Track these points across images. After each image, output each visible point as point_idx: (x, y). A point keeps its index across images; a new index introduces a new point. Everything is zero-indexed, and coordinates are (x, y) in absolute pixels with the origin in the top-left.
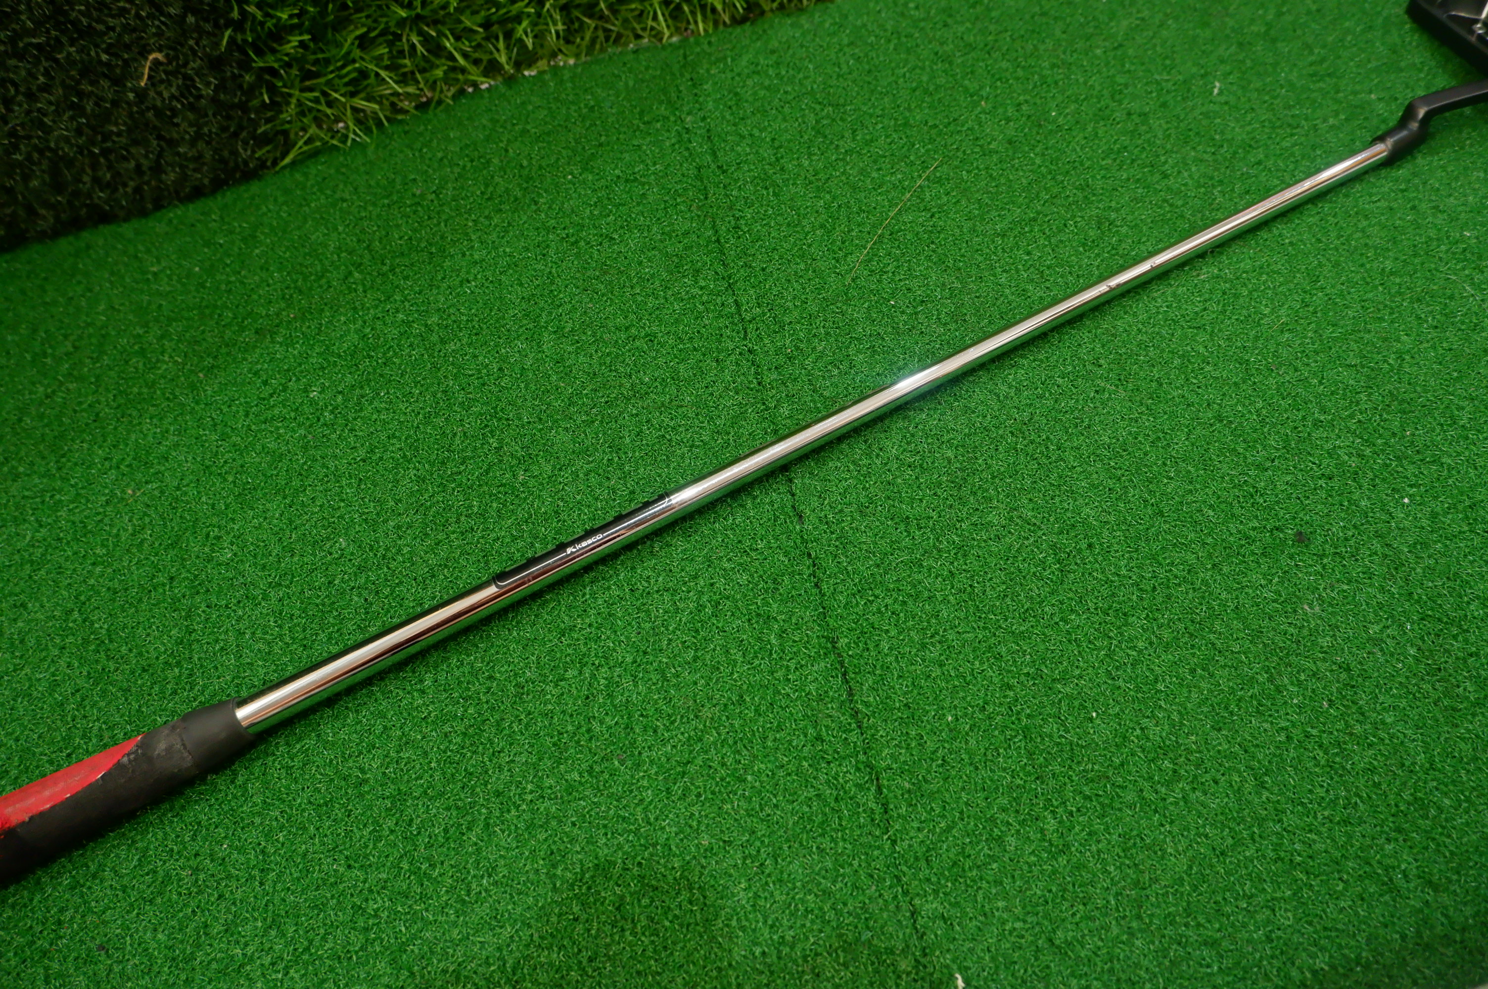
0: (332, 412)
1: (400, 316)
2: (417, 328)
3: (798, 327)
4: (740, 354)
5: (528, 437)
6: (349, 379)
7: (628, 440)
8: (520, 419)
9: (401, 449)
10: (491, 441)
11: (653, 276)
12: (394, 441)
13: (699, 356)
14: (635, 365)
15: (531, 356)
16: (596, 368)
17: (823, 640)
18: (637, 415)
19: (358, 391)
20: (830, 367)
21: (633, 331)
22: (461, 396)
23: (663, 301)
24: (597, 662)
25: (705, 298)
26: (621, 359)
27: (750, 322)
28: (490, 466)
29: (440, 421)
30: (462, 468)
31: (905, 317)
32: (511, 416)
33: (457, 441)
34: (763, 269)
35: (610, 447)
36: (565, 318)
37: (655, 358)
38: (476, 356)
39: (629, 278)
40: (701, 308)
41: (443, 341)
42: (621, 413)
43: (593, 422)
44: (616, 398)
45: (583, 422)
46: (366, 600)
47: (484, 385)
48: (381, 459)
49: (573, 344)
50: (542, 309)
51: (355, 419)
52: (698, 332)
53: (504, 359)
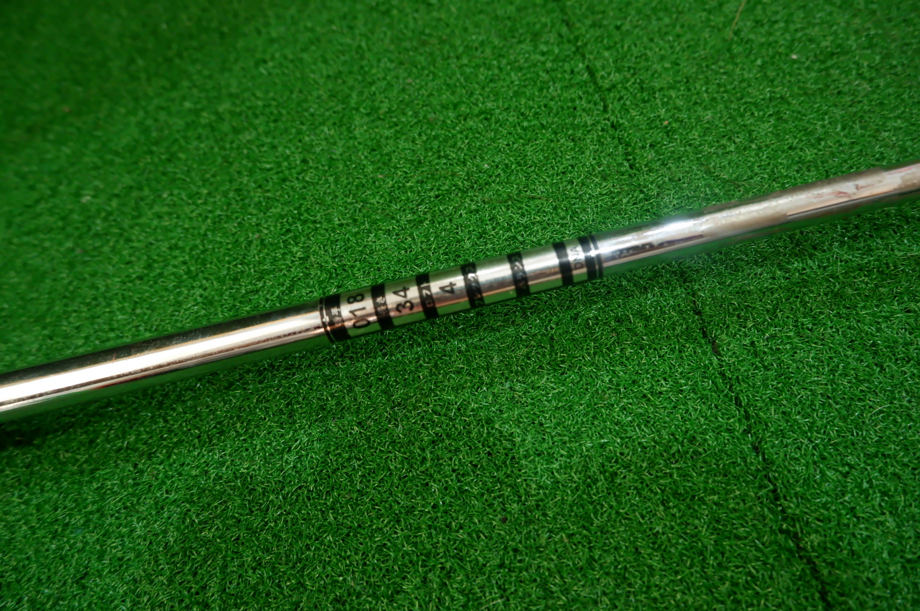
0: (105, 219)
1: (188, 105)
2: (206, 117)
3: (673, 93)
4: (603, 130)
5: (340, 244)
6: (127, 180)
7: (468, 244)
8: (330, 221)
9: (184, 263)
10: (295, 249)
11: (482, 43)
12: (177, 253)
13: (549, 134)
14: (469, 149)
15: (341, 143)
16: (421, 154)
17: (781, 537)
18: (477, 211)
19: (135, 194)
20: (724, 141)
21: (463, 108)
22: (257, 196)
23: (496, 71)
24: (448, 565)
25: (549, 65)
26: (451, 142)
27: (609, 90)
28: (293, 283)
29: (232, 227)
30: (260, 284)
31: (813, 74)
32: (318, 217)
33: (253, 251)
34: (618, 28)
35: (446, 254)
36: (380, 97)
37: (493, 140)
38: (274, 147)
39: (453, 46)
40: (544, 76)
41: (236, 131)
42: (456, 209)
43: (421, 222)
44: (449, 191)
45: (409, 222)
46: (135, 466)
47: (284, 180)
48: (161, 275)
49: (390, 128)
50: (352, 88)
51: (132, 227)
52: (545, 106)
53: (308, 149)
